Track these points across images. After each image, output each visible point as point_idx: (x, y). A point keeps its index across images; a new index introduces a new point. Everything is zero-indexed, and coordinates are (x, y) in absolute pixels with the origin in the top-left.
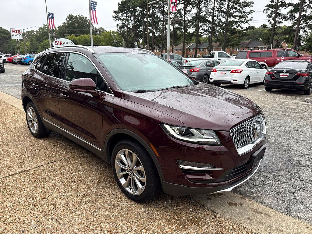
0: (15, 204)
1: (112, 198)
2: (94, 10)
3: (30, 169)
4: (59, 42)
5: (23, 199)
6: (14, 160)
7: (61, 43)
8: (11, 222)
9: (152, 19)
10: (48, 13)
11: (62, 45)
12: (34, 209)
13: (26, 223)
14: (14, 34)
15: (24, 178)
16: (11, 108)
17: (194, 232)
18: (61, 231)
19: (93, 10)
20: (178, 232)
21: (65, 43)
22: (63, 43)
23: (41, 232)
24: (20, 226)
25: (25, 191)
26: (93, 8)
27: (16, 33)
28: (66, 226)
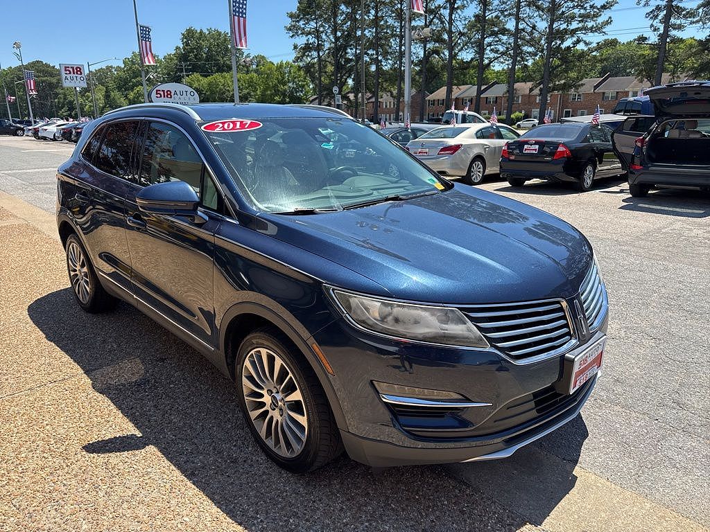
0: (23, 455)
1: (235, 446)
2: (242, 17)
3: (66, 377)
4: (163, 91)
5: (41, 443)
6: (35, 358)
7: (168, 94)
8: (9, 493)
9: (374, 30)
10: (141, 26)
11: (171, 97)
12: (61, 468)
13: (41, 496)
14: (68, 76)
15: (50, 397)
16: (47, 243)
17: (407, 527)
18: (111, 516)
19: (238, 16)
20: (370, 524)
21: (178, 93)
22: (172, 94)
23: (69, 517)
24: (26, 504)
25: (48, 427)
26: (239, 12)
27: (72, 75)
28: (125, 505)
